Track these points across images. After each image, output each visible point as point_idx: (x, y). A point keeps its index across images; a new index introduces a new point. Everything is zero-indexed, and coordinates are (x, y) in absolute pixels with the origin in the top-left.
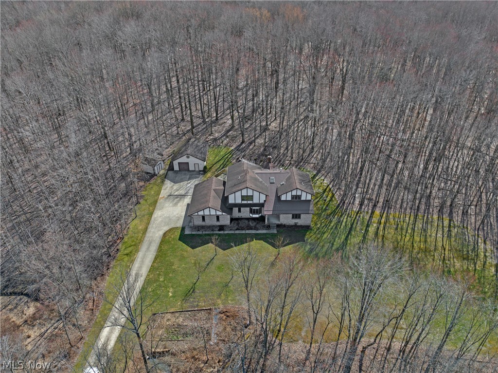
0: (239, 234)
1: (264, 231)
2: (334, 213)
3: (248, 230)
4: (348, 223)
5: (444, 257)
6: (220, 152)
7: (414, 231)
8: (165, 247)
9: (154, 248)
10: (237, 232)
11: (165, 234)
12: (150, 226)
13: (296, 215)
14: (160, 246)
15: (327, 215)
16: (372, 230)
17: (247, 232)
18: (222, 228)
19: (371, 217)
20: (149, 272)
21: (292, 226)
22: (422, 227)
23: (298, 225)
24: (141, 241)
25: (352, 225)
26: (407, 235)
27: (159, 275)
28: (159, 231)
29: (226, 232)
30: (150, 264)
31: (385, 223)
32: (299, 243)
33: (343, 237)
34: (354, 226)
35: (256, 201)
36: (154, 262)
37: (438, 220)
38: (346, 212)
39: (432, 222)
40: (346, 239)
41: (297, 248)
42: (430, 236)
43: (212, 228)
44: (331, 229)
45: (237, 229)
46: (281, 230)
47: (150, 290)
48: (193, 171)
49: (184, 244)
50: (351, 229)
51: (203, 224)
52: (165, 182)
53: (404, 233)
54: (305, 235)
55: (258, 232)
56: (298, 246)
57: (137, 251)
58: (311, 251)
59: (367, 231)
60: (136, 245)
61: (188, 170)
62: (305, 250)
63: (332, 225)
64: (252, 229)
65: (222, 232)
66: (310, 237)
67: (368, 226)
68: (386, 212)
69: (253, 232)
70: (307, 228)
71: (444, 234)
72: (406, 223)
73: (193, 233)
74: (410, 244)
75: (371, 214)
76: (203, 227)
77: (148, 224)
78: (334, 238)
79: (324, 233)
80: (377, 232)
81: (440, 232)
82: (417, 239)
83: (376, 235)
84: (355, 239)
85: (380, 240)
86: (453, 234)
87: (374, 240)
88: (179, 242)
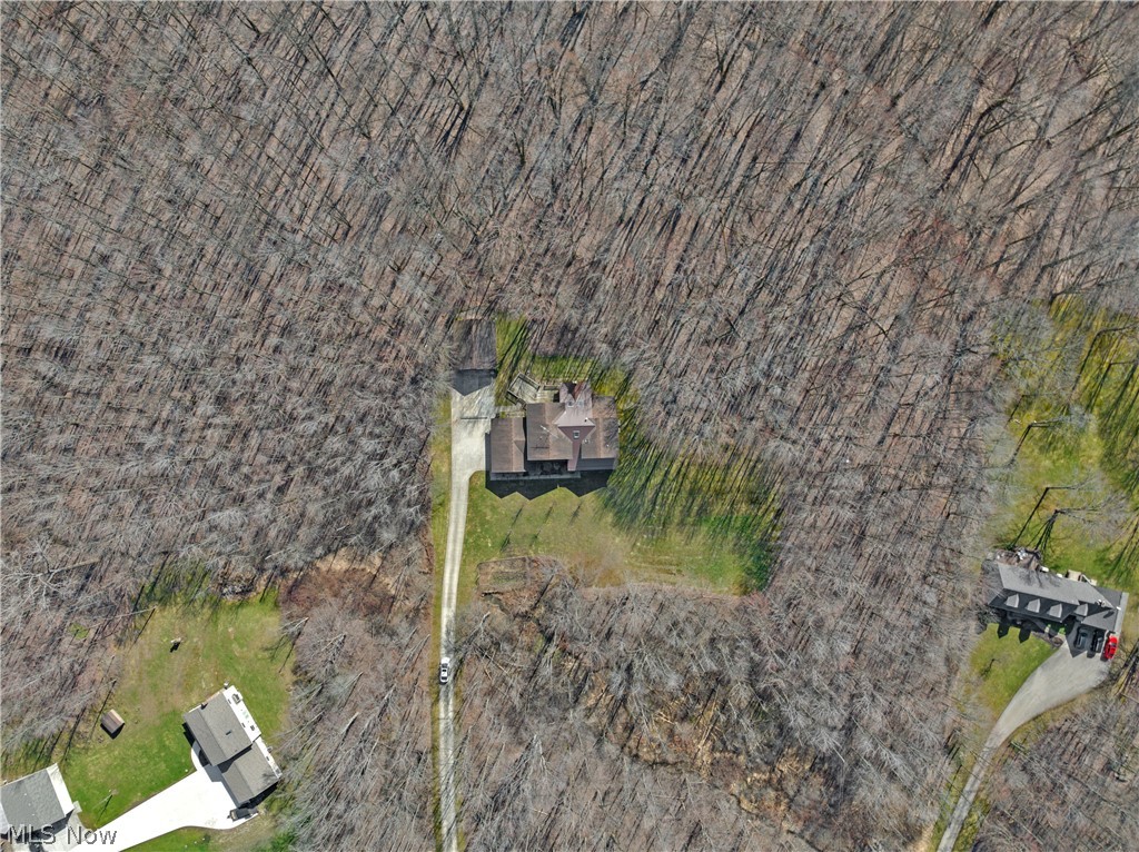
0: (543, 480)
1: (567, 477)
3: (552, 475)
4: (653, 458)
5: (734, 500)
8: (475, 496)
9: (464, 496)
11: (470, 479)
12: (454, 468)
16: (674, 468)
17: (552, 477)
24: (449, 488)
25: (656, 462)
26: (710, 472)
27: (476, 526)
28: (464, 474)
32: (600, 489)
33: (644, 478)
34: (658, 462)
40: (647, 481)
41: (599, 494)
42: (732, 474)
44: (635, 467)
49: (492, 493)
50: (654, 467)
52: (452, 393)
53: (706, 470)
54: (607, 480)
55: (562, 477)
56: (599, 492)
57: (449, 500)
58: (612, 496)
59: (669, 468)
60: (446, 493)
62: (605, 496)
63: (636, 462)
64: (555, 474)
66: (612, 482)
67: (673, 461)
69: (557, 477)
73: (498, 479)
74: (708, 484)
78: (635, 481)
79: (626, 474)
80: (680, 470)
81: (744, 469)
82: (717, 478)
83: (679, 473)
84: (656, 480)
85: (680, 480)
86: (756, 471)
87: (674, 480)
88: (487, 491)
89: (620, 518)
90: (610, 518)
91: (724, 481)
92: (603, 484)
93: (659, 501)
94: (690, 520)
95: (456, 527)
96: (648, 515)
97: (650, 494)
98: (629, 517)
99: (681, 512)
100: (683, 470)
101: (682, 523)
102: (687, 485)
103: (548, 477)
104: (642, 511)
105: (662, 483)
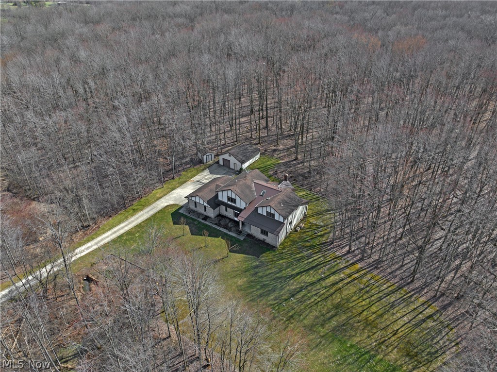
0: (214, 228)
1: (234, 235)
2: (312, 247)
3: (223, 228)
4: (316, 261)
5: (385, 340)
6: (268, 161)
7: (380, 300)
8: (159, 215)
9: (152, 213)
10: (214, 226)
11: (167, 206)
12: (165, 197)
13: (265, 231)
14: (156, 213)
15: (303, 246)
16: (333, 278)
17: (222, 229)
18: (206, 218)
19: (346, 267)
20: (135, 227)
21: (259, 240)
22: (394, 302)
23: (265, 241)
24: (150, 205)
25: (317, 265)
26: (368, 300)
27: (138, 232)
28: (166, 202)
29: (206, 223)
30: (140, 222)
31: (355, 279)
32: (252, 257)
33: (297, 270)
34: (319, 267)
35: (238, 205)
36: (143, 222)
37: (423, 304)
38: (326, 252)
39: (412, 302)
40: (298, 274)
41: (247, 259)
42: (393, 314)
43: (199, 214)
44: (294, 259)
45: (216, 224)
46: (249, 240)
47: (125, 238)
48: (232, 169)
49: (171, 218)
50: (312, 268)
51: (195, 209)
52: (205, 171)
53: (365, 297)
54: (264, 253)
55: (228, 233)
56: (249, 258)
57: (141, 210)
58: (257, 267)
59: (328, 276)
60: (144, 206)
61: (229, 168)
62: (251, 264)
63: (298, 256)
64: (226, 229)
65: (203, 221)
66: (266, 257)
67: (334, 273)
68: (368, 270)
69: (225, 231)
70: (272, 248)
71: (414, 320)
72: (379, 289)
73: (184, 213)
74: (360, 309)
75: (350, 264)
76: (194, 212)
77: (165, 195)
78: (287, 267)
79: (282, 259)
80: (337, 283)
81: (410, 317)
82: (374, 309)
83: (333, 284)
84: (307, 278)
85: (332, 291)
86: (424, 325)
87: (325, 287)
88: (171, 216)
89: (252, 287)
90: (241, 281)
91: (381, 316)
92: (257, 255)
93: (299, 296)
94: (323, 331)
95: (126, 226)
96: (279, 302)
97: (293, 286)
98: (260, 292)
99: (317, 317)
100: (340, 285)
101: (311, 328)
102: (337, 299)
103: (218, 228)
104: (276, 294)
105: (312, 284)
